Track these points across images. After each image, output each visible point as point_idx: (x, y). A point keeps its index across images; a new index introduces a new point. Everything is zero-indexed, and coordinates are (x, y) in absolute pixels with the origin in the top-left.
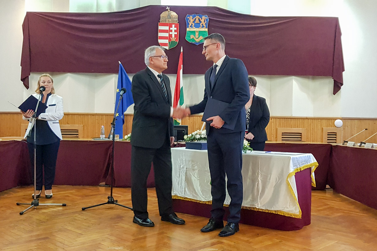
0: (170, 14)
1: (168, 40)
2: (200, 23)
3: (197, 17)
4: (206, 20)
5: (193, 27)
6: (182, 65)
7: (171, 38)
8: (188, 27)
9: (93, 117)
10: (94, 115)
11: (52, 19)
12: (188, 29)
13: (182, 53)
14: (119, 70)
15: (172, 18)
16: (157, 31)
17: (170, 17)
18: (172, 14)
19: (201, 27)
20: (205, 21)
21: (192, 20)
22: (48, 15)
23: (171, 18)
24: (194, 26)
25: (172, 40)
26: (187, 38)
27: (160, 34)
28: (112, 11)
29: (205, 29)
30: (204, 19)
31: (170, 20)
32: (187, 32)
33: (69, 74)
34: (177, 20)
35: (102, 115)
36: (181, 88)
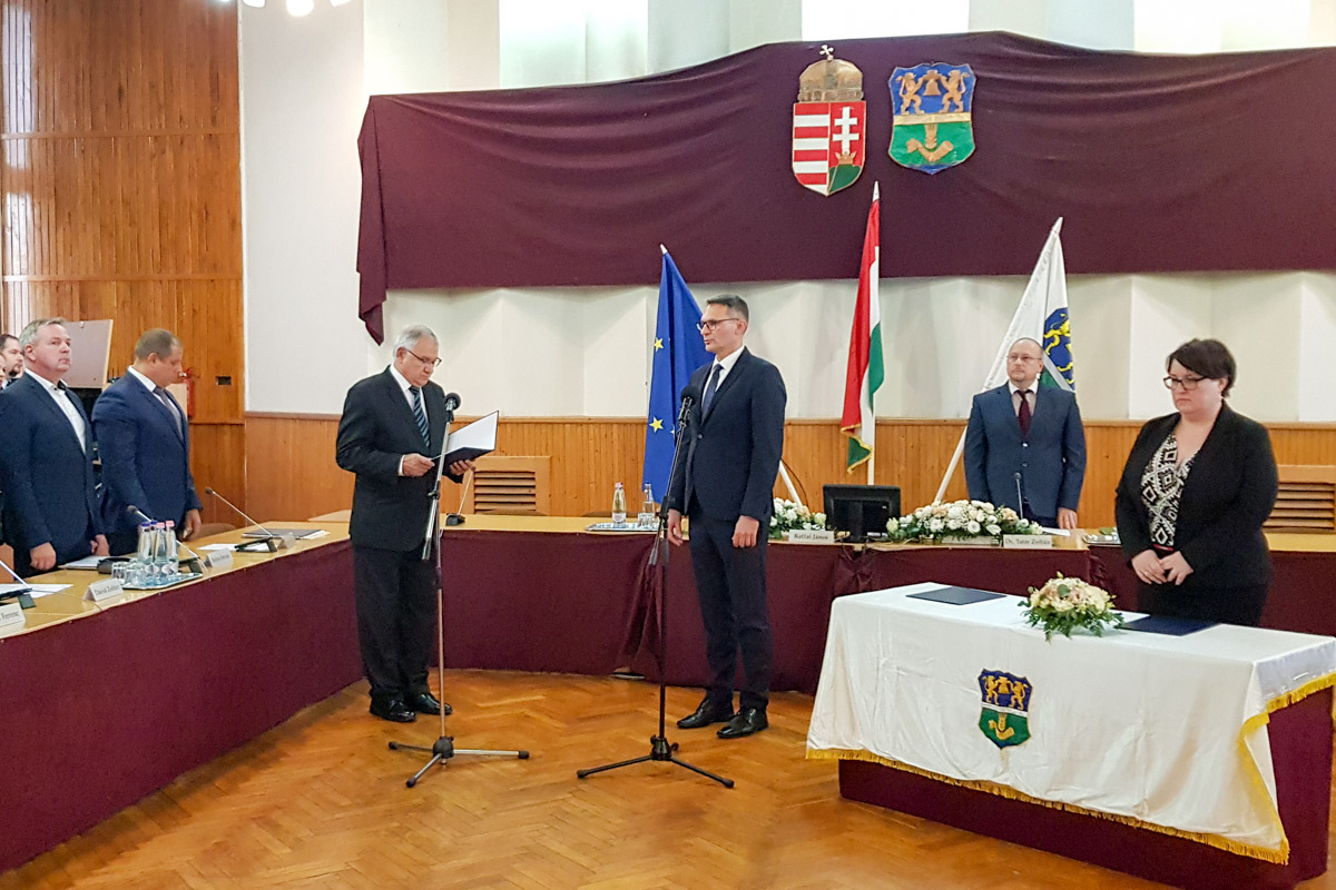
0: (835, 71)
1: (827, 163)
2: (943, 94)
3: (932, 74)
4: (966, 83)
5: (917, 110)
6: (877, 248)
7: (838, 155)
8: (898, 112)
9: (579, 429)
10: (581, 424)
11: (447, 115)
12: (897, 120)
13: (876, 205)
14: (660, 275)
15: (843, 84)
16: (788, 132)
17: (832, 80)
18: (841, 70)
19: (946, 108)
20: (959, 86)
21: (912, 88)
22: (435, 101)
23: (836, 84)
24: (921, 107)
25: (841, 163)
26: (894, 152)
27: (799, 145)
28: (638, 75)
29: (962, 114)
30: (958, 80)
31: (834, 92)
32: (894, 129)
33: (503, 292)
34: (860, 89)
35: (609, 423)
36: (872, 328)
